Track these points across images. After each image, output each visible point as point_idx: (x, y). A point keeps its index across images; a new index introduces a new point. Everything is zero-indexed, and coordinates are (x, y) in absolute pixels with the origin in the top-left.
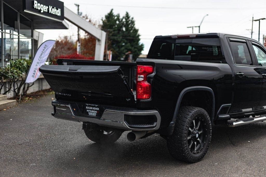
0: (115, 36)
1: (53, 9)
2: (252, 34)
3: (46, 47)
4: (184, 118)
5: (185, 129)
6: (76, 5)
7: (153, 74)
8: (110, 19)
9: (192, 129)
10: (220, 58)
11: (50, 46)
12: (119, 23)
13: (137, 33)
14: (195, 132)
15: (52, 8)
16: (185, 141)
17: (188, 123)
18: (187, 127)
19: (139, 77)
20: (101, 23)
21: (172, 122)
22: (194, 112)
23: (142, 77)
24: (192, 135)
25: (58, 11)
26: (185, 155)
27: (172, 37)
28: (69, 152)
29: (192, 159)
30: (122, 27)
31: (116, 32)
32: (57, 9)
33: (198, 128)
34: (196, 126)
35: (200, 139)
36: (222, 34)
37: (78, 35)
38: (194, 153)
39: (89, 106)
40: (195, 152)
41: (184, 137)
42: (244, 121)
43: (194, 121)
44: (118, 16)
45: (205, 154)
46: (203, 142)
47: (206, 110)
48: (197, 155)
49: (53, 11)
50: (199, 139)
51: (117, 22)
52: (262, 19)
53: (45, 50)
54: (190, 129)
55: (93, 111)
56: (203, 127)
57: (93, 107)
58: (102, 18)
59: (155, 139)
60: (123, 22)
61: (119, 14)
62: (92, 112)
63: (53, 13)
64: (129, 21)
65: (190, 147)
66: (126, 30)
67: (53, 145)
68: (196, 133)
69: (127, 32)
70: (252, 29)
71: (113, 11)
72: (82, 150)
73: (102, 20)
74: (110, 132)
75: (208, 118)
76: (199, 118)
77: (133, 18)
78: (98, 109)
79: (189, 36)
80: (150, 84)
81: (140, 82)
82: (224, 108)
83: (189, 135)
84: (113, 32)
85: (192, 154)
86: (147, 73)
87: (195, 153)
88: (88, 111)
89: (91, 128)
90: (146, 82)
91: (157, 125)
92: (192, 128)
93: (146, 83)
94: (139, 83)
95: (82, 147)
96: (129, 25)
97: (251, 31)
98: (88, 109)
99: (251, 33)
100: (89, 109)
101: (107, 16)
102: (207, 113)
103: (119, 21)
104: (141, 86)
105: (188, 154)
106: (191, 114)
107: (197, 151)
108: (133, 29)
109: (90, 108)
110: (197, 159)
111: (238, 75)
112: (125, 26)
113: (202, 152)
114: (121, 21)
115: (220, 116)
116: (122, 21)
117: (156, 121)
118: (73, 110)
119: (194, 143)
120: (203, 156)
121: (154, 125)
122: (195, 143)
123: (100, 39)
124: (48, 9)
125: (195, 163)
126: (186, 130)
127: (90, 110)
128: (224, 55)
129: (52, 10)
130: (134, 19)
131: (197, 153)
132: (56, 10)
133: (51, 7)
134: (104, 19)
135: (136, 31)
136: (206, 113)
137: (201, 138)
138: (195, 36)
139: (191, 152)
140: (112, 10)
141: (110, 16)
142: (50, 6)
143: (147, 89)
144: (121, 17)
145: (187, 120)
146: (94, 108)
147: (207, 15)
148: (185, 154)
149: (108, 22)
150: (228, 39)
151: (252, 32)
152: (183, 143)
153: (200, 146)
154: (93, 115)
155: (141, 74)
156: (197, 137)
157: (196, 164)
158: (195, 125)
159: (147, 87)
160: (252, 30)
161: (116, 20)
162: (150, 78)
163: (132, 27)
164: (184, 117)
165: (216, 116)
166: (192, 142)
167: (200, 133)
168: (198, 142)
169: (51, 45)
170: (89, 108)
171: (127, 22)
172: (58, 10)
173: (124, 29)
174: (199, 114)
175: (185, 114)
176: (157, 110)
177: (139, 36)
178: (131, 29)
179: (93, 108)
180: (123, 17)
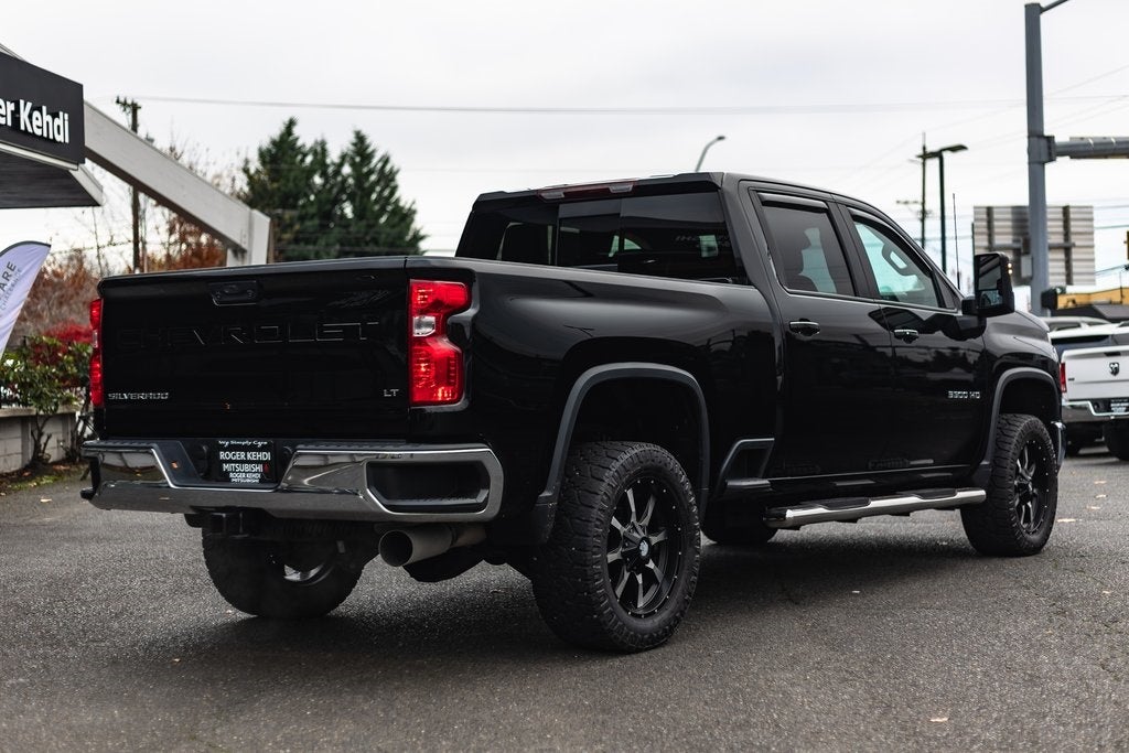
0: (307, 242)
1: (36, 114)
2: (923, 220)
3: (10, 272)
4: (591, 480)
5: (597, 519)
6: (125, 104)
7: (471, 312)
8: (284, 166)
9: (624, 525)
10: (728, 267)
11: (27, 267)
12: (324, 185)
13: (408, 227)
14: (635, 534)
15: (33, 109)
16: (596, 564)
17: (605, 498)
18: (602, 510)
19: (419, 326)
20: (242, 184)
21: (546, 494)
22: (626, 457)
23: (428, 325)
24: (624, 547)
25: (58, 122)
26: (602, 620)
27: (543, 195)
28: (152, 644)
29: (627, 634)
30: (337, 201)
31: (312, 224)
32: (55, 115)
33: (646, 522)
34: (640, 515)
35: (656, 564)
36: (730, 176)
37: (137, 239)
38: (633, 614)
39: (231, 448)
40: (640, 612)
41: (595, 550)
42: (829, 506)
43: (630, 494)
44: (320, 151)
45: (678, 620)
46: (668, 575)
47: (672, 454)
48: (648, 624)
49: (35, 123)
50: (651, 565)
51: (318, 180)
52: (954, 149)
53: (9, 284)
54: (615, 522)
55: (247, 467)
56: (668, 518)
57: (246, 449)
58: (247, 161)
59: (492, 600)
60: (345, 180)
61: (323, 144)
62: (244, 470)
63: (38, 132)
64: (371, 172)
65: (619, 591)
66: (360, 213)
67: (83, 630)
68: (641, 541)
69: (363, 223)
70: (920, 200)
71: (296, 131)
72: (201, 638)
73: (246, 171)
74: (313, 573)
75: (683, 484)
76: (648, 482)
77: (386, 160)
78: (267, 456)
79: (608, 189)
80: (458, 349)
81: (421, 340)
82: (744, 452)
83: (611, 547)
84: (297, 227)
85: (626, 616)
86: (448, 306)
87: (639, 616)
88: (226, 467)
89: (241, 530)
90: (446, 340)
91: (490, 500)
92: (625, 521)
93: (444, 345)
94: (420, 344)
95: (203, 631)
96: (372, 190)
97: (919, 207)
98: (227, 462)
99: (920, 216)
100: (231, 461)
101: (269, 151)
102: (678, 465)
103: (324, 175)
104: (428, 355)
105: (611, 613)
106: (618, 464)
107: (647, 607)
108: (389, 208)
109: (236, 458)
110: (646, 636)
111: (797, 329)
112: (351, 198)
113: (667, 612)
114: (333, 174)
115: (731, 483)
116: (337, 172)
117: (487, 486)
118: (171, 467)
119: (632, 579)
120: (672, 629)
121: (480, 499)
122: (640, 578)
123: (244, 246)
124: (16, 113)
125: (638, 651)
126: (598, 523)
127: (236, 462)
128: (740, 260)
129: (30, 116)
130: (394, 163)
131: (646, 616)
132: (48, 118)
133: (29, 105)
134: (255, 165)
135: (404, 217)
136: (673, 464)
137: (662, 560)
138: (631, 186)
139: (621, 609)
140: (291, 123)
141: (281, 153)
142: (22, 102)
143: (449, 365)
144: (333, 156)
145: (603, 487)
146: (251, 456)
147: (721, 138)
148: (600, 614)
149: (273, 180)
150: (753, 194)
151: (924, 212)
152: (589, 573)
153: (659, 593)
154: (248, 481)
155: (424, 312)
156: (644, 553)
157: (644, 655)
158: (633, 510)
159: (449, 359)
160: (923, 203)
161: (310, 172)
162: (459, 326)
163: (385, 201)
164: (593, 477)
165: (716, 482)
166: (627, 575)
167: (654, 540)
168: (650, 577)
169: (30, 265)
170: (231, 455)
171: (360, 177)
172: (56, 119)
173: (348, 210)
174: (646, 469)
175: (594, 467)
176: (486, 443)
177: (418, 238)
178: (383, 210)
179: (249, 456)
180: (343, 157)
